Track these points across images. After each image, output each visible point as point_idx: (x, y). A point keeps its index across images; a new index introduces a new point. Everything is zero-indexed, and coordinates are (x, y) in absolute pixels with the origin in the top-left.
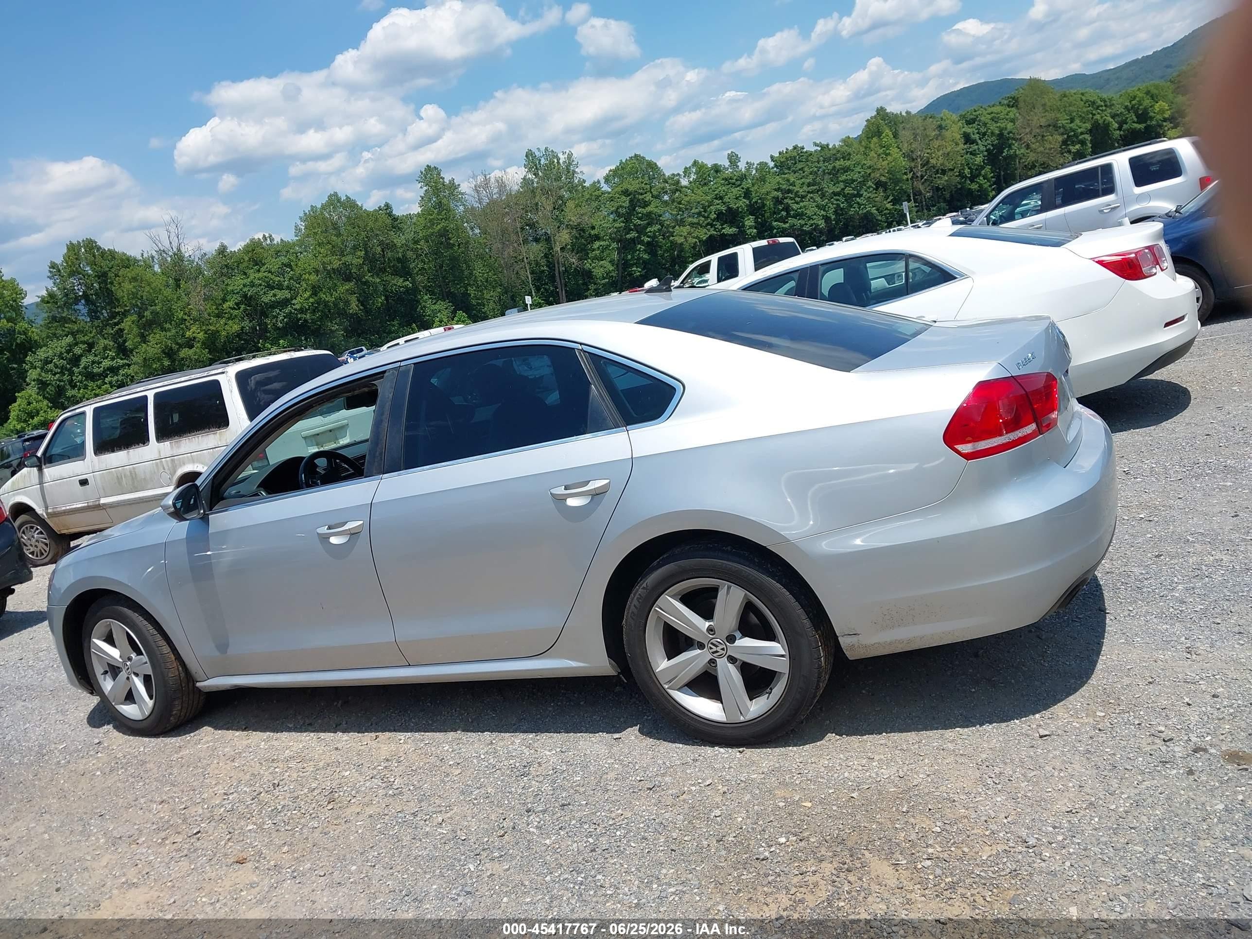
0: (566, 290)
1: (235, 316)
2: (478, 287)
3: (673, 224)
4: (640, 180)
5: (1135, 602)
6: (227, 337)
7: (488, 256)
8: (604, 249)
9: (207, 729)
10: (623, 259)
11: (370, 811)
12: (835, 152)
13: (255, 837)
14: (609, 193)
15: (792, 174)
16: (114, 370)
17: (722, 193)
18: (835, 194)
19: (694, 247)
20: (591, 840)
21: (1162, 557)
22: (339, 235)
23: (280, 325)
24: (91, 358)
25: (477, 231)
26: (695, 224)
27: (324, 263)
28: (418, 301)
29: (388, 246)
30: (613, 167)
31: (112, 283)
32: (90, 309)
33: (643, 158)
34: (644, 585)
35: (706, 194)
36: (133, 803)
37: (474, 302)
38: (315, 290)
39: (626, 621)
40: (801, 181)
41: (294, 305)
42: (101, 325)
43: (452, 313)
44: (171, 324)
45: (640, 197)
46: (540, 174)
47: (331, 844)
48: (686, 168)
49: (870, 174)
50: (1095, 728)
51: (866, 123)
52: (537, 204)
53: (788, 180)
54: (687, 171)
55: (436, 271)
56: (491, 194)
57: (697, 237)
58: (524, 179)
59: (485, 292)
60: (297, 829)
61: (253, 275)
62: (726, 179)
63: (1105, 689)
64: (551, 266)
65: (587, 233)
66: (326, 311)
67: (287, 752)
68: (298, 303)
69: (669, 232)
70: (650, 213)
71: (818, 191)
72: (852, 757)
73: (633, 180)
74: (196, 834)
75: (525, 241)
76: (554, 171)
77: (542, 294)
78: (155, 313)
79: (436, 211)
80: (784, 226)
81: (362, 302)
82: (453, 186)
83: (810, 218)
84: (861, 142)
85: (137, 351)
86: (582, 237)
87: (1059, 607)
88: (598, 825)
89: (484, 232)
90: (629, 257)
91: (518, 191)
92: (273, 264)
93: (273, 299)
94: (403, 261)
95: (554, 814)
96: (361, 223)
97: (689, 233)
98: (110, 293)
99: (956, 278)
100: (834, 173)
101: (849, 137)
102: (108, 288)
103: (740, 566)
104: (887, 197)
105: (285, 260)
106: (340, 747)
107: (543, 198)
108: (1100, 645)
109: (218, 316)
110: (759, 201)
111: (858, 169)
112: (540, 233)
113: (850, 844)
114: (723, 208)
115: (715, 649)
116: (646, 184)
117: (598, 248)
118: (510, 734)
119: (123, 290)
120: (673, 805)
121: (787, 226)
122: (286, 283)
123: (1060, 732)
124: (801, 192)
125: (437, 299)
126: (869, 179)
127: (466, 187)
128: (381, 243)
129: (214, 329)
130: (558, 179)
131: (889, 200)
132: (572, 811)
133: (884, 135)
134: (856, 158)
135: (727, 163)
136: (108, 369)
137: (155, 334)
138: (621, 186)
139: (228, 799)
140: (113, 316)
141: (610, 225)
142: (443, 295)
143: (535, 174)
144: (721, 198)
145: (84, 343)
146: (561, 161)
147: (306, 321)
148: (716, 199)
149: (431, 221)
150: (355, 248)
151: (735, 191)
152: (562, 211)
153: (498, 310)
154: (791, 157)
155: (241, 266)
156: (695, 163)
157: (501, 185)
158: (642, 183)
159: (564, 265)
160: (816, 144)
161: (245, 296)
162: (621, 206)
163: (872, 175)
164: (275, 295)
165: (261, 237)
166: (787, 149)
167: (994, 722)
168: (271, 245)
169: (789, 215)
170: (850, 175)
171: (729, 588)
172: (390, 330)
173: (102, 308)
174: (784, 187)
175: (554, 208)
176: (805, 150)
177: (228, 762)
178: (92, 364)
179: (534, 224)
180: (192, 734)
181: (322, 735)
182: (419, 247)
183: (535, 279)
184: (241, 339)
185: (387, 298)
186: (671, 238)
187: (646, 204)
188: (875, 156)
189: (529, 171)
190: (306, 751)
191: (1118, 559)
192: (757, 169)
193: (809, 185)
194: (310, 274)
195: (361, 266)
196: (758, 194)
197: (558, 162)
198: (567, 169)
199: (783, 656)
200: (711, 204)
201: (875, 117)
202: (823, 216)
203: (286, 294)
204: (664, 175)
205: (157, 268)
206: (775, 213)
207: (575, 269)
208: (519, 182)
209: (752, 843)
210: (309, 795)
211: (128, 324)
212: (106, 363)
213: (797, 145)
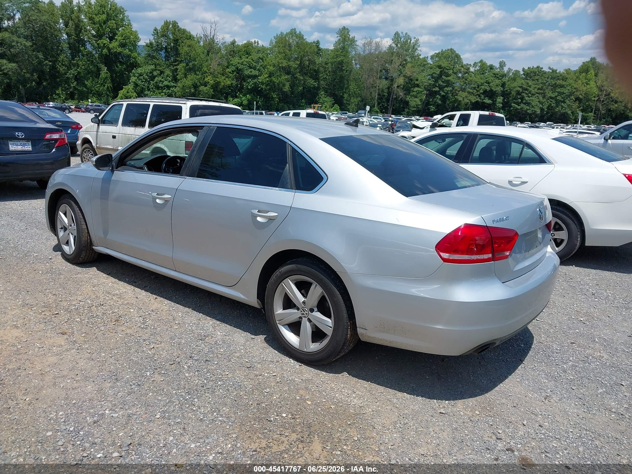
0: (393, 108)
1: (230, 77)
2: (349, 95)
3: (459, 90)
4: (449, 62)
5: (542, 362)
6: (223, 86)
7: (359, 80)
8: (419, 92)
9: (95, 269)
10: (427, 100)
11: (128, 331)
12: (559, 75)
13: (77, 325)
14: (431, 64)
15: (531, 81)
16: (168, 87)
17: (490, 81)
18: (551, 98)
19: (466, 105)
20: (205, 381)
21: (574, 344)
22: (290, 50)
23: (249, 87)
24: (160, 79)
25: (358, 66)
26: (470, 92)
27: (279, 63)
28: (317, 94)
29: (312, 62)
30: (437, 52)
31: (179, 45)
32: (166, 55)
33: (455, 51)
34: (280, 271)
35: (481, 79)
36: (43, 291)
37: (345, 102)
38: (271, 75)
39: (269, 285)
40: (534, 86)
41: (259, 79)
42: (169, 64)
43: (333, 104)
44: (200, 73)
45: (447, 71)
46: (399, 45)
47: (102, 340)
48: (475, 63)
49: (574, 92)
50: (469, 418)
51: (582, 64)
52: (392, 60)
53: (528, 84)
54: (475, 64)
55: (332, 81)
56: (371, 49)
57: (470, 100)
58: (390, 46)
59: (352, 98)
60: (94, 328)
61: (244, 59)
62: (495, 74)
63: (490, 401)
64: (389, 93)
65: (413, 82)
66: (273, 87)
67: (117, 291)
68: (261, 79)
69: (456, 93)
70: (449, 80)
71: (542, 94)
72: (346, 387)
73: (445, 61)
74: (56, 314)
75: (380, 78)
76: (407, 46)
77: (380, 107)
78: (194, 65)
79: (341, 51)
80: (518, 107)
81: (292, 87)
82: (353, 41)
83: (533, 107)
84: (575, 73)
85: (181, 81)
86: (410, 83)
87: (474, 352)
88: (214, 376)
89: (361, 68)
90: (431, 100)
91: (385, 52)
92: (255, 56)
93: (250, 73)
94: (317, 72)
95: (200, 363)
96: (303, 48)
97: (466, 97)
98: (177, 50)
99: (545, 162)
100: (555, 86)
101: (570, 69)
102: (176, 47)
103: (323, 277)
104: (579, 107)
105: (261, 56)
106: (138, 297)
107: (396, 58)
108: (506, 377)
109: (223, 75)
110: (509, 90)
111: (568, 88)
112: (389, 75)
113: (312, 429)
114: (488, 89)
115: (303, 312)
116: (451, 65)
117: (416, 91)
118: (210, 318)
119: (183, 49)
120: (252, 379)
121: (519, 107)
122: (258, 67)
123: (451, 414)
124: (533, 92)
125: (327, 96)
126: (573, 95)
127: (360, 43)
128: (309, 60)
129: (219, 80)
130: (407, 50)
131: (580, 109)
132: (209, 364)
133: (589, 73)
134: (570, 81)
135: (498, 66)
136: (165, 86)
137: (191, 75)
138: (438, 62)
139: (79, 303)
140: (175, 61)
141: (426, 81)
142: (331, 95)
143: (396, 45)
144: (489, 83)
145: (159, 70)
146: (412, 42)
147: (262, 89)
148: (486, 83)
149: (336, 55)
150: (296, 59)
151: (498, 82)
152: (404, 67)
153: (355, 109)
154: (533, 72)
155: (240, 53)
156: (481, 61)
157: (378, 45)
158: (450, 64)
159: (396, 95)
160: (550, 68)
161: (237, 68)
162: (435, 73)
163: (575, 93)
164: (251, 72)
165: (253, 41)
166: (533, 67)
167: (424, 397)
168: (257, 47)
169: (522, 102)
170: (563, 90)
171: (316, 285)
172: (300, 105)
173: (172, 56)
174: (524, 86)
175: (400, 65)
176: (543, 70)
177: (92, 287)
178: (160, 82)
179: (388, 70)
180: (87, 269)
181: (137, 289)
182: (327, 66)
183: (379, 98)
184: (230, 89)
185: (303, 89)
186: (456, 96)
187: (448, 76)
188: (581, 83)
189: (394, 43)
190: (124, 294)
191: (552, 337)
192: (513, 73)
193: (539, 89)
194: (270, 66)
195: (296, 69)
196: (509, 86)
197: (410, 42)
198: (414, 47)
199: (331, 327)
200: (482, 84)
201: (588, 62)
202: (540, 107)
203: (257, 73)
204: (463, 63)
205: (202, 43)
206: (515, 99)
207: (401, 99)
208: (387, 47)
209: (272, 411)
210: (111, 314)
211: (181, 67)
212: (166, 83)
213: (539, 66)
